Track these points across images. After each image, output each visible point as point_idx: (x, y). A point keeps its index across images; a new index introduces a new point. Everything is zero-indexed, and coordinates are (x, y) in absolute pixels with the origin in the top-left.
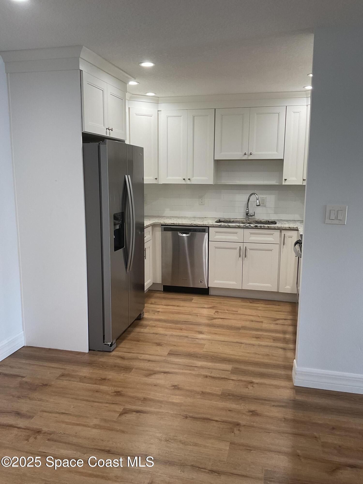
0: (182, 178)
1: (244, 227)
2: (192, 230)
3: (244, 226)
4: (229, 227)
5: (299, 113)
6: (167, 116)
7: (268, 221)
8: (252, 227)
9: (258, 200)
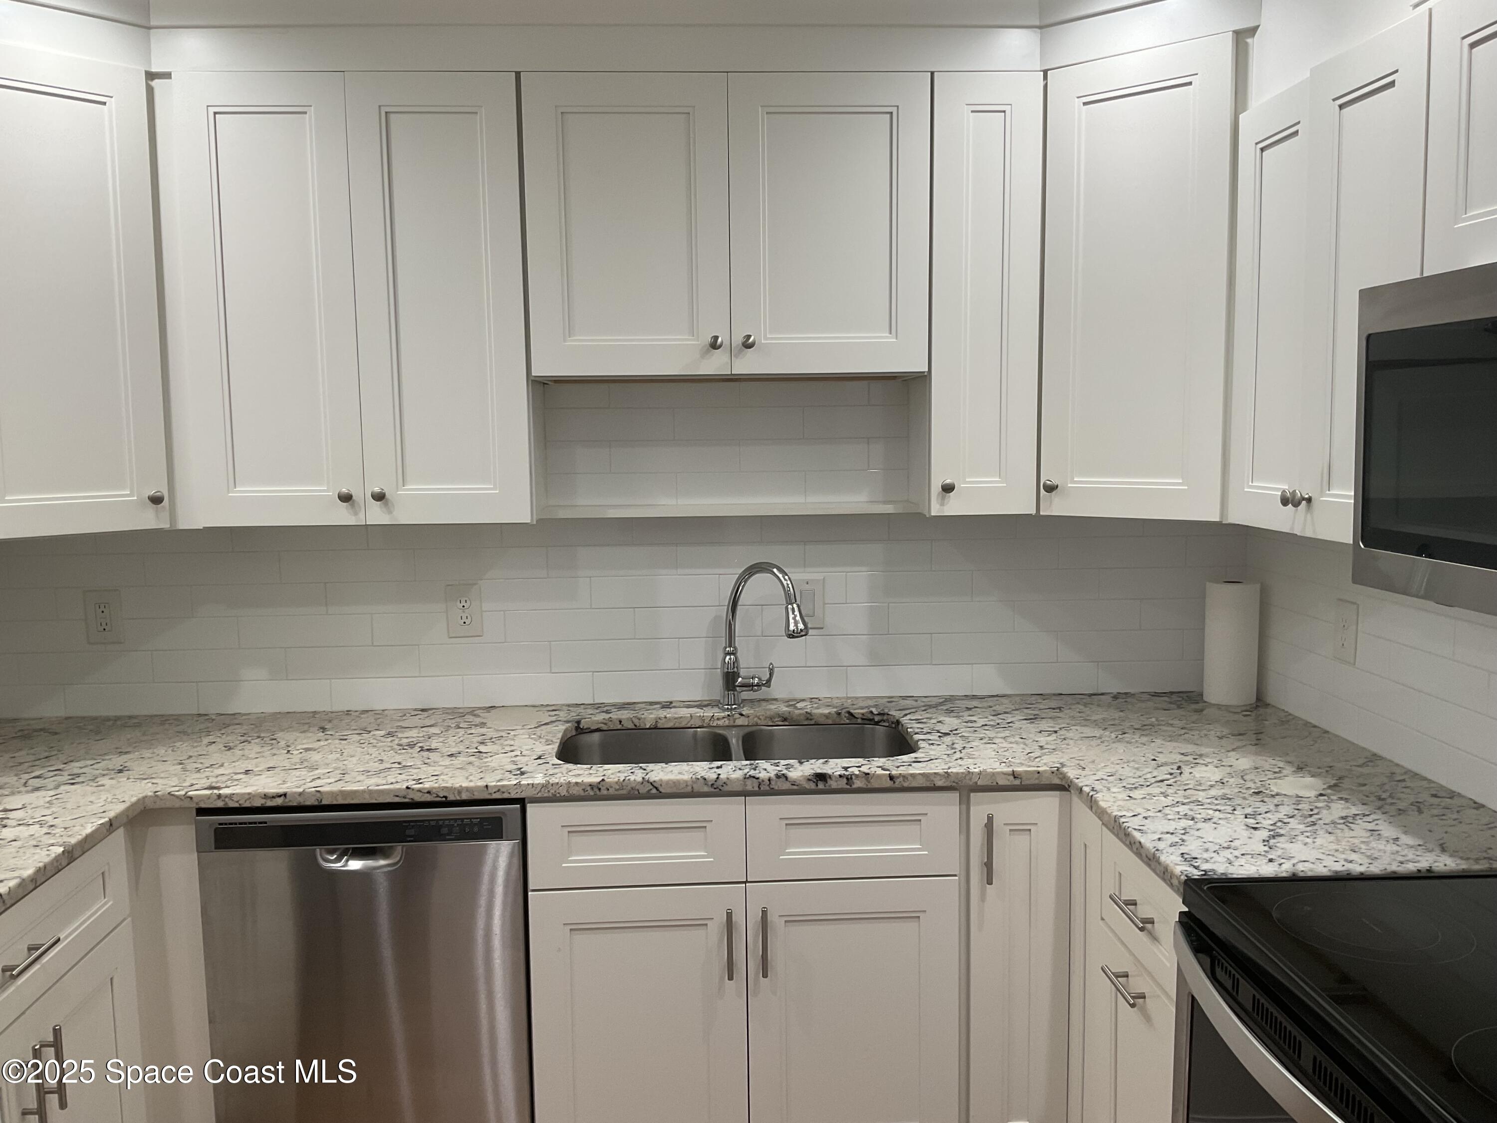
0: (327, 491)
1: (749, 788)
2: (411, 832)
3: (749, 782)
4: (654, 791)
5: (1004, 112)
6: (212, 110)
7: (849, 713)
8: (795, 787)
9: (795, 606)
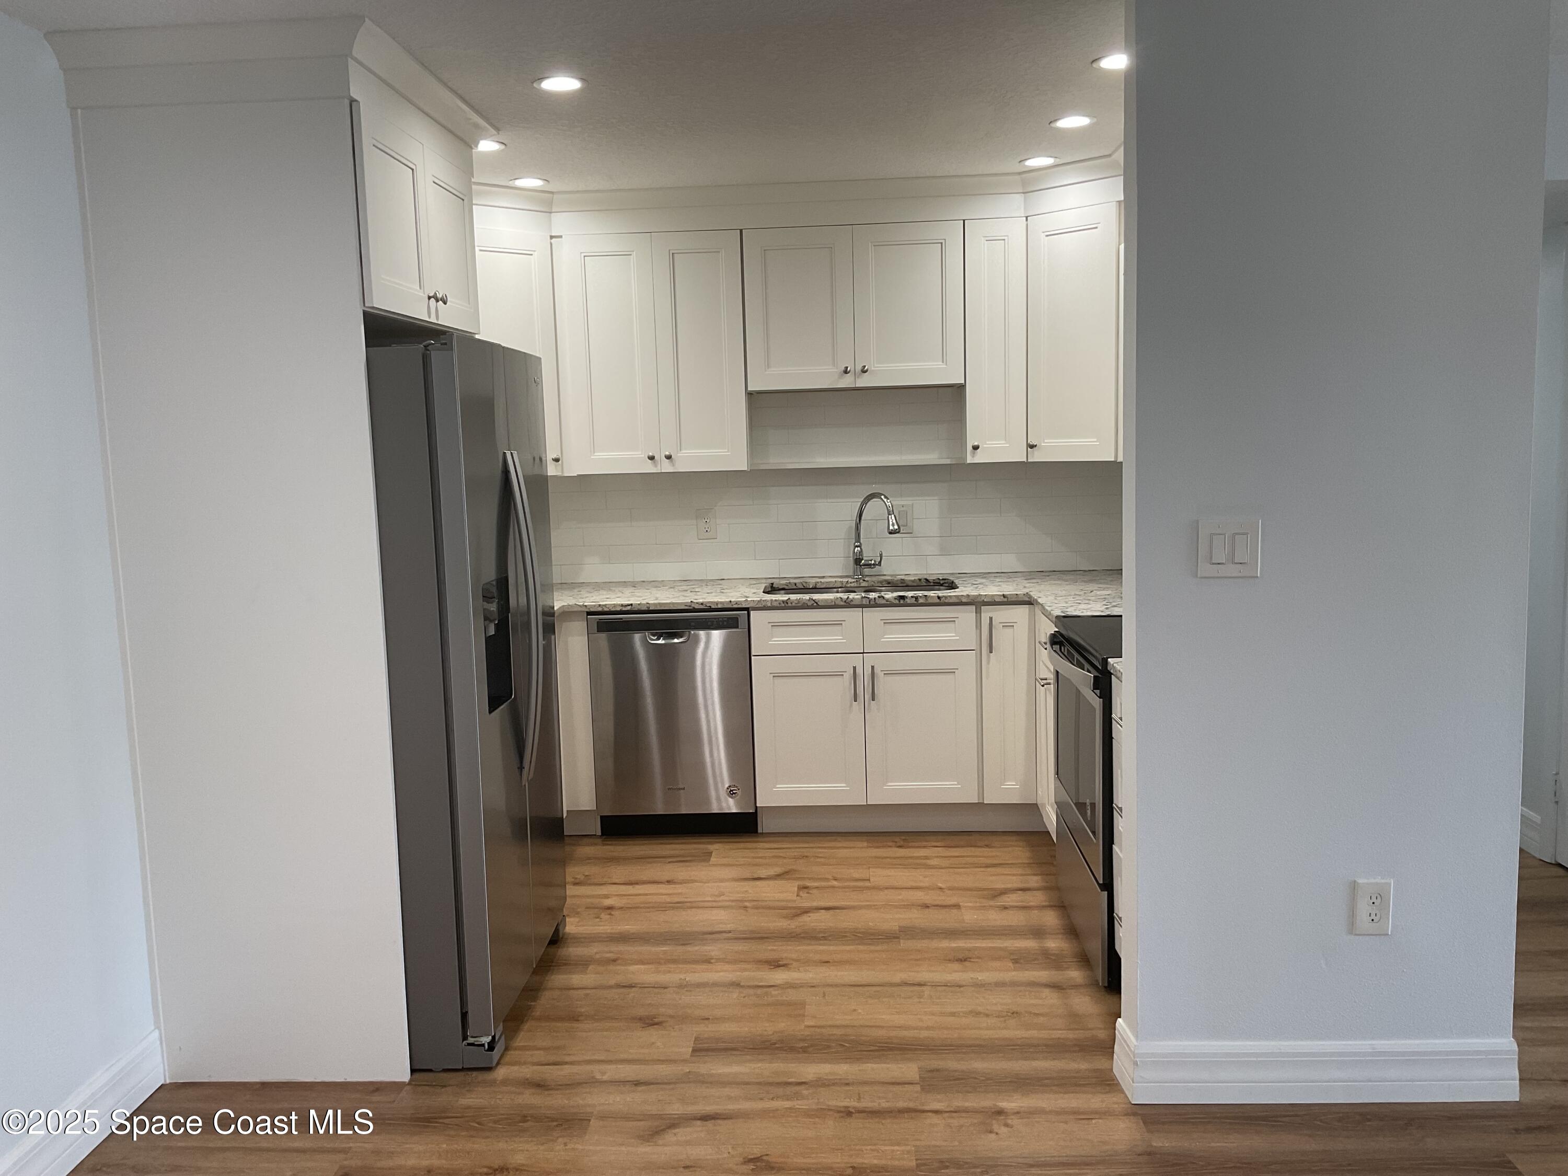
0: (642, 455)
1: (864, 603)
2: (693, 624)
3: (864, 600)
4: (815, 604)
5: (1004, 240)
6: (583, 255)
7: (926, 579)
8: (888, 603)
9: (893, 516)
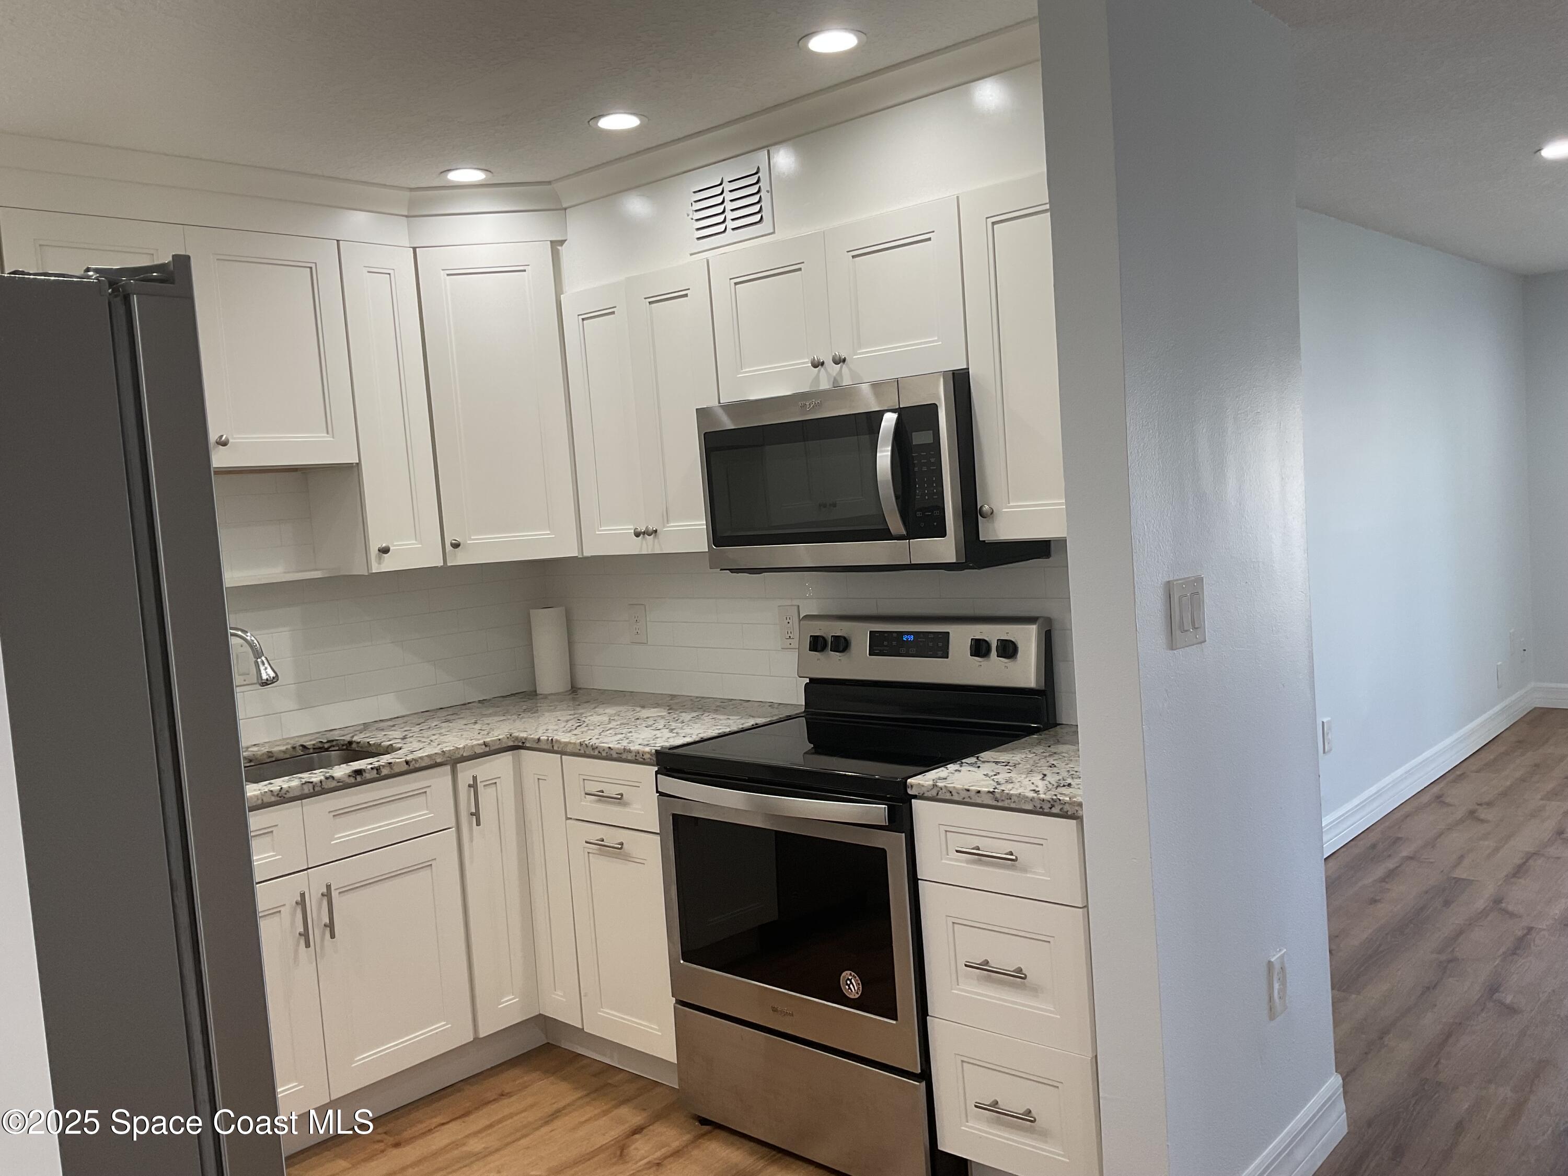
1: (306, 791)
3: (305, 787)
5: (389, 274)
7: (302, 746)
8: (341, 784)
9: (263, 658)
